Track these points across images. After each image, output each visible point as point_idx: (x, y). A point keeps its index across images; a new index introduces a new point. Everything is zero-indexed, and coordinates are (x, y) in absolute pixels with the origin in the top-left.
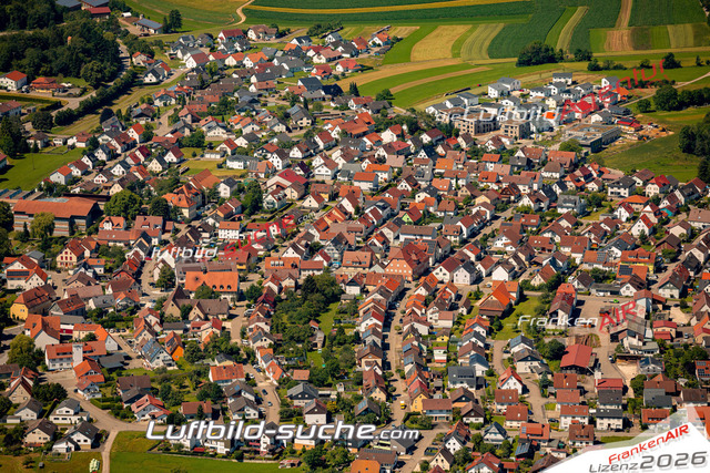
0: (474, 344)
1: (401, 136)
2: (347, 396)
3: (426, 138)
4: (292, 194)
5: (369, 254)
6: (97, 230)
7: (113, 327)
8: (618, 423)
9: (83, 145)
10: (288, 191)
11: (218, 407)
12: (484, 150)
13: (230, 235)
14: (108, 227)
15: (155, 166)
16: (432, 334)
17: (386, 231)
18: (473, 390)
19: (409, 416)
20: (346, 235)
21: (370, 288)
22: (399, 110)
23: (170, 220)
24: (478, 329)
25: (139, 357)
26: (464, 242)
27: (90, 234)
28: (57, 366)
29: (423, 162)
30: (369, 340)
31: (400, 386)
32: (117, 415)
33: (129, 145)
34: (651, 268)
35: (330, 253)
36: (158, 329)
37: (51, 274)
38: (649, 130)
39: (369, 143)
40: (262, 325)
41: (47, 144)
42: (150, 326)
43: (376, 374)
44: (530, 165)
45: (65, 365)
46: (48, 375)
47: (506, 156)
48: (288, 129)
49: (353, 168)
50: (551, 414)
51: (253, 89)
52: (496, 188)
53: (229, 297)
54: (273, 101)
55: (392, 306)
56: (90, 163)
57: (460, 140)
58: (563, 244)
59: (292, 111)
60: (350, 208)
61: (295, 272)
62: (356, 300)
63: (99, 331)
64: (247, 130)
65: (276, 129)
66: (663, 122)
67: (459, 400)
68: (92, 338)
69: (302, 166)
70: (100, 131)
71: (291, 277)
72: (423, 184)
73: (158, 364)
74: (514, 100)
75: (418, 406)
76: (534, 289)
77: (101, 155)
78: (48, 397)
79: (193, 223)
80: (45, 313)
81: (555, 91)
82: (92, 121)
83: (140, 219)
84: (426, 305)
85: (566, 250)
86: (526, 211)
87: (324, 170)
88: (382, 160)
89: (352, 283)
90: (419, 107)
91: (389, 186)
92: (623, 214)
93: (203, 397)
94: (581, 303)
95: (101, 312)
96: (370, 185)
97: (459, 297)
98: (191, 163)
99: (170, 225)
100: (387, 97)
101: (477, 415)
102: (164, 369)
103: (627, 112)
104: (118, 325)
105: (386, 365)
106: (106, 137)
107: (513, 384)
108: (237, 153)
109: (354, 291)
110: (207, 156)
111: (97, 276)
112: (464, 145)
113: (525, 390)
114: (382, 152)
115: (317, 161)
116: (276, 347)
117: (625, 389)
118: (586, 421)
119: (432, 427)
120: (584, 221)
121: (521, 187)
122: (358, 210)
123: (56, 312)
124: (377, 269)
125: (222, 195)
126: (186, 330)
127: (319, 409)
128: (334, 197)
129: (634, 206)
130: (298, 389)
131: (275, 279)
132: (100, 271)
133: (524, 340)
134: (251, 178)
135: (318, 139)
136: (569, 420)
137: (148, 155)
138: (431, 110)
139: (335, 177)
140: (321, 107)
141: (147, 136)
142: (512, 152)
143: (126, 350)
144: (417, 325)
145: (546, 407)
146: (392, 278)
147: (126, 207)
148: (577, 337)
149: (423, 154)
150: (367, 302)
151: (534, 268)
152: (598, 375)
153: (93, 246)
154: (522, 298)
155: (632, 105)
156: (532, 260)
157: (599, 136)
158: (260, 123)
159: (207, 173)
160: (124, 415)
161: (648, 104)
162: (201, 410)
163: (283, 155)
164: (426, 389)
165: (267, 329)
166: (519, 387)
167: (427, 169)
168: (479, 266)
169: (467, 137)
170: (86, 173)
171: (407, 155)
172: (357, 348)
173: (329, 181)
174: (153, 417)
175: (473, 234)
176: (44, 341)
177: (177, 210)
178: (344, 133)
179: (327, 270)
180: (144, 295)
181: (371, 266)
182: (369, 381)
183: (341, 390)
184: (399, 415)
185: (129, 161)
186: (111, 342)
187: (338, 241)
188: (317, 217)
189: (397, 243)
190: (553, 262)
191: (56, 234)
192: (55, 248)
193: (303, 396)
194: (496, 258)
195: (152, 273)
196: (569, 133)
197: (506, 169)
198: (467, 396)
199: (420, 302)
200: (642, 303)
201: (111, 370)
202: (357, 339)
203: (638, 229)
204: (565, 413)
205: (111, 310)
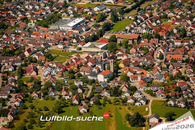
6: (140, 43)
7: (148, 70)
9: (133, 18)
10: (194, 31)
11: (180, 93)
13: (178, 44)
14: (143, 42)
15: (154, 24)
23: (160, 40)
25: (156, 79)
27: (138, 44)
28: (134, 81)
32: (152, 95)
33: (146, 18)
36: (160, 71)
37: (129, 55)
41: (123, 18)
42: (158, 70)
45: (136, 81)
46: (131, 83)
48: (191, 12)
51: (180, 1)
53: (180, 62)
54: (186, 5)
56: (136, 24)
59: (192, 7)
63: (144, 71)
64: (180, 13)
65: (188, 13)
68: (143, 73)
70: (137, 14)
73: (162, 81)
77: (139, 21)
78: (133, 90)
79: (167, 40)
80: (128, 66)
82: (134, 12)
83: (152, 39)
93: (176, 91)
95: (144, 66)
98: (164, 23)
99: (160, 41)
102: (164, 83)
104: (149, 69)
106: (139, 16)
108: (178, 20)
110: (169, 21)
111: (141, 56)
123: (132, 66)
125: (174, 32)
126: (168, 71)
131: (193, 57)
132: (143, 54)
134: (182, 27)
137: (152, 21)
141: (151, 15)
143: (152, 77)
147: (148, 36)
153: (140, 47)
158: (183, 11)
159: (170, 26)
160: (154, 96)
162: (176, 94)
163: (191, 20)
165: (192, 71)
170: (135, 26)
174: (162, 96)
176: (129, 74)
177: (162, 37)
180: (155, 61)
185: (147, 23)
186: (148, 74)
191: (129, 44)
192: (129, 48)
195: (157, 55)
201: (148, 83)
205: (146, 65)
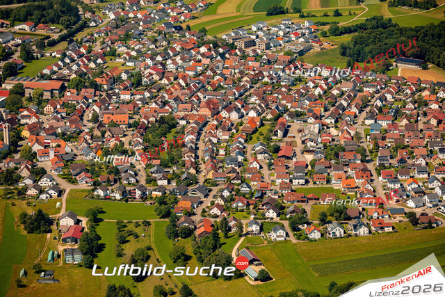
0: (238, 146)
1: (209, 49)
2: (178, 172)
3: (221, 50)
4: (156, 77)
5: (190, 105)
6: (63, 95)
7: (69, 141)
8: (303, 181)
9: (59, 56)
10: (154, 76)
11: (117, 177)
12: (248, 55)
13: (126, 97)
14: (69, 94)
15: (92, 65)
16: (219, 142)
17: (199, 94)
18: (237, 168)
19: (206, 180)
20: (180, 96)
21: (191, 121)
22: (209, 37)
23: (98, 90)
24: (240, 139)
25: (81, 155)
26: (236, 99)
27: (60, 97)
28: (43, 159)
29: (219, 61)
30: (189, 146)
31: (203, 167)
32: (70, 181)
33: (81, 56)
34: (322, 109)
35: (172, 105)
36: (90, 141)
37: (41, 116)
38: (326, 45)
39: (194, 53)
40: (139, 139)
41: (43, 56)
42: (86, 140)
43: (191, 161)
44: (269, 62)
45: (46, 159)
46: (38, 163)
47: (258, 58)
48: (156, 47)
49: (186, 65)
50: (272, 178)
51: (141, 28)
52: (253, 73)
53: (124, 126)
54: (150, 34)
55: (201, 130)
56: (62, 64)
57: (237, 51)
58: (283, 99)
59: (159, 38)
60: (183, 84)
61: (155, 114)
62: (184, 127)
63: (62, 143)
64: (137, 48)
65: (151, 47)
66: (333, 41)
67: (230, 172)
68: (59, 146)
69: (161, 64)
70: (68, 49)
71: (153, 116)
72: (219, 72)
73: (90, 157)
74: (264, 32)
75: (210, 176)
76: (268, 120)
77: (67, 60)
78: (38, 173)
79: (109, 92)
80: (38, 135)
81: (283, 27)
82: (64, 44)
83: (83, 90)
84: (217, 129)
85: (284, 102)
86: (266, 84)
87: (172, 66)
88: (200, 61)
89: (182, 119)
90: (219, 36)
91: (203, 73)
92: (311, 85)
93: (110, 173)
94: (289, 126)
95: (64, 134)
96: (193, 73)
97: (232, 125)
98: (110, 64)
99: (98, 93)
100: (204, 31)
101: (238, 179)
102: (92, 160)
103: (316, 37)
104: (71, 140)
105: (197, 157)
106: (70, 52)
107: (255, 165)
108: (132, 58)
109: (183, 122)
110: (117, 60)
111: (63, 117)
112: (239, 53)
113: (261, 167)
114: (200, 57)
115: (169, 62)
116: (145, 149)
117: (307, 166)
118: (288, 181)
119: (217, 185)
120: (293, 88)
121: (264, 73)
122: (187, 85)
123: (43, 134)
124: (194, 112)
125: (123, 78)
126: (103, 142)
127: (164, 178)
128: (176, 79)
129: (316, 81)
130: (155, 169)
131: (146, 117)
132: (64, 115)
133: (261, 144)
134: (137, 70)
135: (170, 51)
136: (280, 181)
137: (89, 60)
138: (224, 37)
139: (177, 69)
140: (172, 36)
141: (89, 51)
142: (261, 56)
143: (75, 151)
144: (211, 138)
145: (270, 175)
146: (201, 116)
147: (77, 85)
148: (287, 142)
149: (219, 57)
150: (189, 128)
151: (269, 110)
152: (294, 160)
153: (61, 103)
154: (262, 125)
155: (318, 34)
156: (268, 107)
157: (302, 48)
158: (143, 44)
159: (116, 68)
160: (73, 182)
161: (326, 33)
162: (108, 179)
163: (152, 59)
164: (215, 168)
165: (141, 141)
166: (258, 166)
167: (220, 65)
168: (242, 110)
169: (240, 50)
170: (60, 69)
171: (211, 58)
172: (183, 149)
173: (174, 71)
174: (87, 183)
175: (241, 95)
176: (36, 148)
177: (101, 85)
178: (182, 48)
179: (171, 113)
180: (84, 126)
181: (192, 111)
182: (188, 164)
183: (175, 169)
184: (201, 180)
185: (80, 63)
186: (68, 148)
187: (176, 99)
188: (168, 88)
189: (205, 100)
190: (277, 108)
191: (44, 97)
192: (44, 104)
193: (156, 172)
194: (251, 106)
195: (89, 115)
196: (289, 47)
197: (258, 64)
198: (234, 171)
199: (214, 127)
200: (317, 126)
201: (67, 161)
202: (184, 145)
203: (318, 91)
204: (278, 178)
205: (69, 133)
